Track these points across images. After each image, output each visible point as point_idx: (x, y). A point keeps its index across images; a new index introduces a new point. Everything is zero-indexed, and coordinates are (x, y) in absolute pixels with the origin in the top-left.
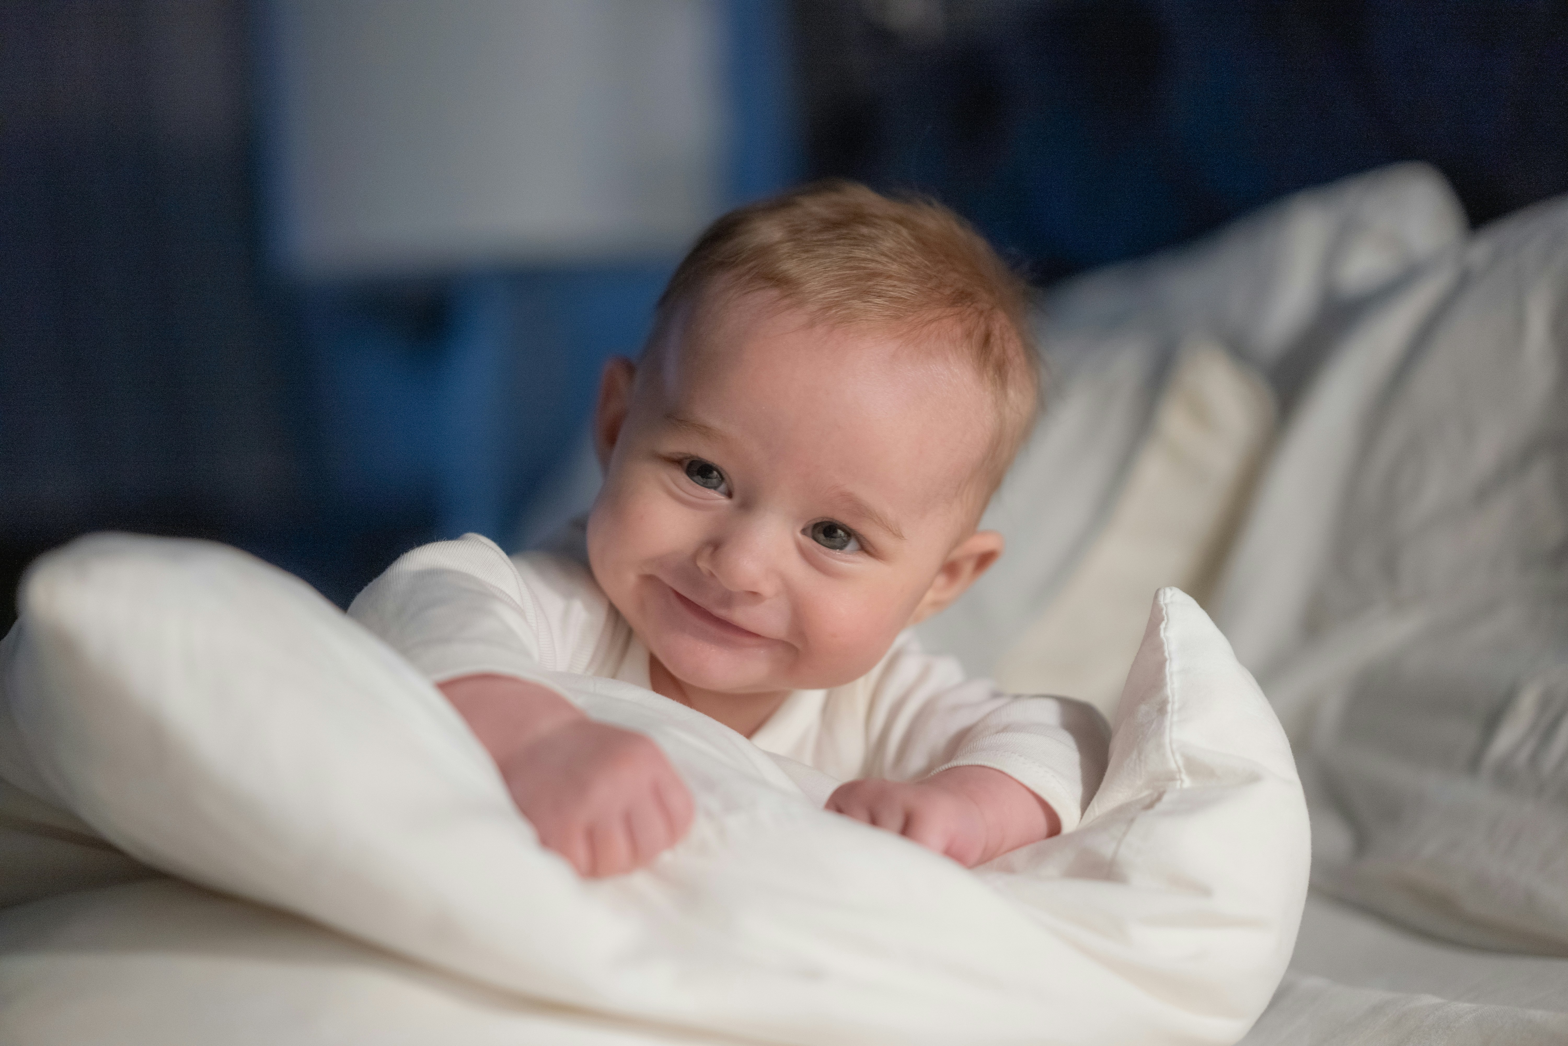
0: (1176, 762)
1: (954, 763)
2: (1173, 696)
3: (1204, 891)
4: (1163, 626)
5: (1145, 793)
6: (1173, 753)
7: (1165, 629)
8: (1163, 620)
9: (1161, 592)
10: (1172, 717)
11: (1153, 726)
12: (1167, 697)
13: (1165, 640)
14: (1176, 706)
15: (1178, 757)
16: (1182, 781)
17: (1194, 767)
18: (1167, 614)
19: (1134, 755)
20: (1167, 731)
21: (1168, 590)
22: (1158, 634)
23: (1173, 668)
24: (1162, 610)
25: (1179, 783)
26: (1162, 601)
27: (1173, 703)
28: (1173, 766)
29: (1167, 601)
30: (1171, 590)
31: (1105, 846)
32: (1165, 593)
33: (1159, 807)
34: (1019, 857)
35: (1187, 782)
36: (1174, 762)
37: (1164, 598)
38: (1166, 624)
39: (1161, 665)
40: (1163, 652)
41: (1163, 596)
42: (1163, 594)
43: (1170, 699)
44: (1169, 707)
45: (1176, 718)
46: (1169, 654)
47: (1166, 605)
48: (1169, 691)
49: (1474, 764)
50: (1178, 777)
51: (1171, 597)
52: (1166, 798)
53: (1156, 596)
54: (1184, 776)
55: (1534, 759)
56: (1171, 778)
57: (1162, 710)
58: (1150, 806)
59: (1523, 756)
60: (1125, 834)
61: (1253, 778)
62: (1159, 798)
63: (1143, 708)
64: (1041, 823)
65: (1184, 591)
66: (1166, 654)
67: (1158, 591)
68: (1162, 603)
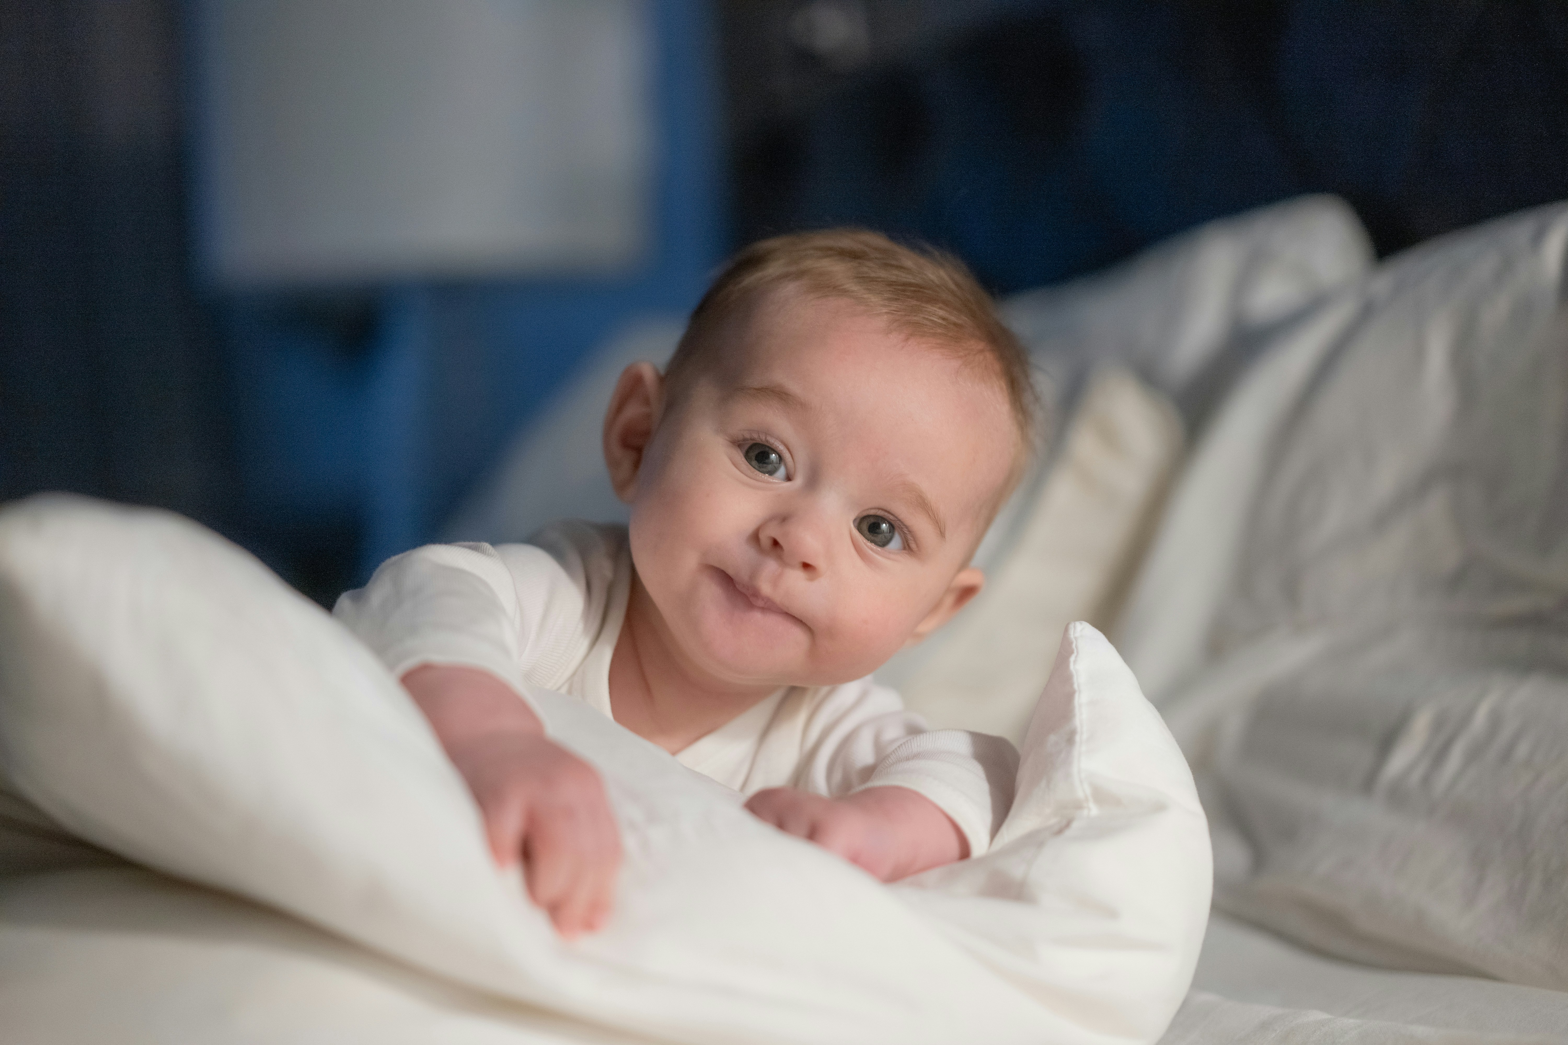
0: (1084, 791)
1: (870, 784)
2: (1082, 727)
3: (1111, 913)
4: (1072, 659)
5: (1053, 821)
6: (1081, 782)
7: (1075, 662)
8: (1072, 652)
9: (1071, 626)
10: (1081, 747)
11: (1062, 756)
12: (1076, 728)
13: (1074, 673)
14: (1085, 737)
15: (1086, 785)
16: (1089, 809)
17: (1101, 796)
18: (1076, 647)
19: (1043, 784)
20: (1075, 761)
21: (1078, 624)
22: (1067, 667)
23: (1082, 700)
24: (1072, 643)
25: (1086, 810)
26: (1072, 634)
27: (1082, 734)
28: (1080, 794)
29: (1078, 634)
30: (1081, 624)
31: (1016, 869)
32: (1075, 627)
33: (1068, 833)
34: (932, 875)
35: (1094, 810)
36: (1082, 791)
37: (1074, 631)
38: (1076, 657)
39: (1070, 696)
40: (1072, 685)
41: (1073, 630)
42: (1073, 628)
43: (1079, 730)
44: (1078, 738)
45: (1084, 748)
46: (1078, 686)
47: (1076, 638)
48: (1077, 722)
49: (1368, 784)
50: (1085, 805)
51: (1081, 631)
52: (1075, 825)
53: (1066, 630)
54: (1091, 805)
55: (1426, 781)
56: (1078, 806)
57: (1070, 740)
58: (1060, 832)
59: (1415, 777)
60: (1035, 857)
61: (1159, 807)
62: (1068, 824)
63: (1052, 738)
64: (953, 846)
65: (1093, 626)
66: (1076, 686)
67: (1068, 625)
68: (1072, 636)
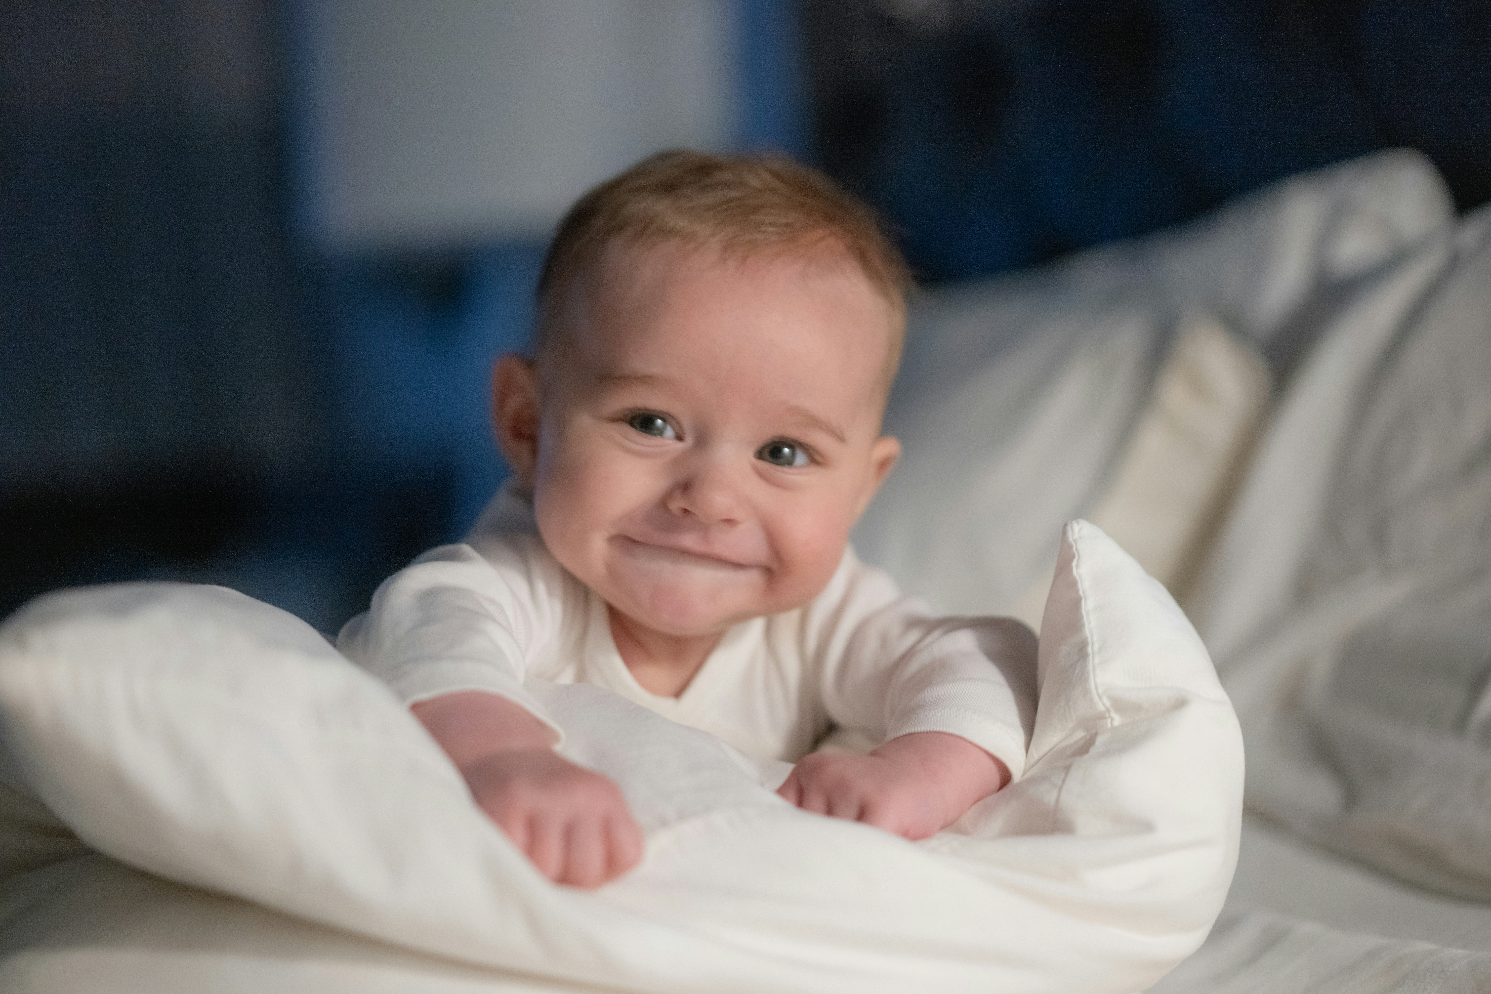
0: (1104, 704)
2: (1092, 637)
3: (1145, 826)
4: (1074, 563)
5: (1077, 737)
6: (1100, 697)
7: (1077, 566)
8: (1074, 557)
9: (1069, 528)
10: (1094, 660)
11: (1077, 671)
12: (1086, 639)
13: (1078, 578)
14: (1096, 646)
15: (1105, 700)
16: (1112, 719)
17: (1120, 705)
18: (1076, 549)
20: (1091, 676)
21: (1075, 525)
22: (1071, 571)
23: (1088, 606)
24: (1072, 546)
25: (1109, 720)
26: (1070, 536)
27: (1093, 644)
28: (1101, 708)
29: (1076, 536)
30: (1078, 523)
31: (1047, 795)
32: (1072, 527)
33: (1093, 751)
35: (1117, 720)
36: (1102, 705)
37: (1072, 533)
38: (1078, 561)
39: (1077, 603)
40: (1077, 591)
41: (1071, 531)
43: (1089, 640)
44: (1090, 650)
45: (1097, 660)
46: (1084, 593)
47: (1075, 541)
48: (1087, 631)
50: (1107, 715)
51: (1079, 531)
52: (1099, 740)
53: (1064, 532)
54: (1113, 714)
56: (1101, 717)
57: (1082, 652)
58: (1085, 750)
60: (1064, 781)
61: (1180, 704)
62: (1092, 741)
63: (1064, 651)
65: (1091, 524)
66: (1081, 592)
67: (1065, 525)
68: (1071, 539)
